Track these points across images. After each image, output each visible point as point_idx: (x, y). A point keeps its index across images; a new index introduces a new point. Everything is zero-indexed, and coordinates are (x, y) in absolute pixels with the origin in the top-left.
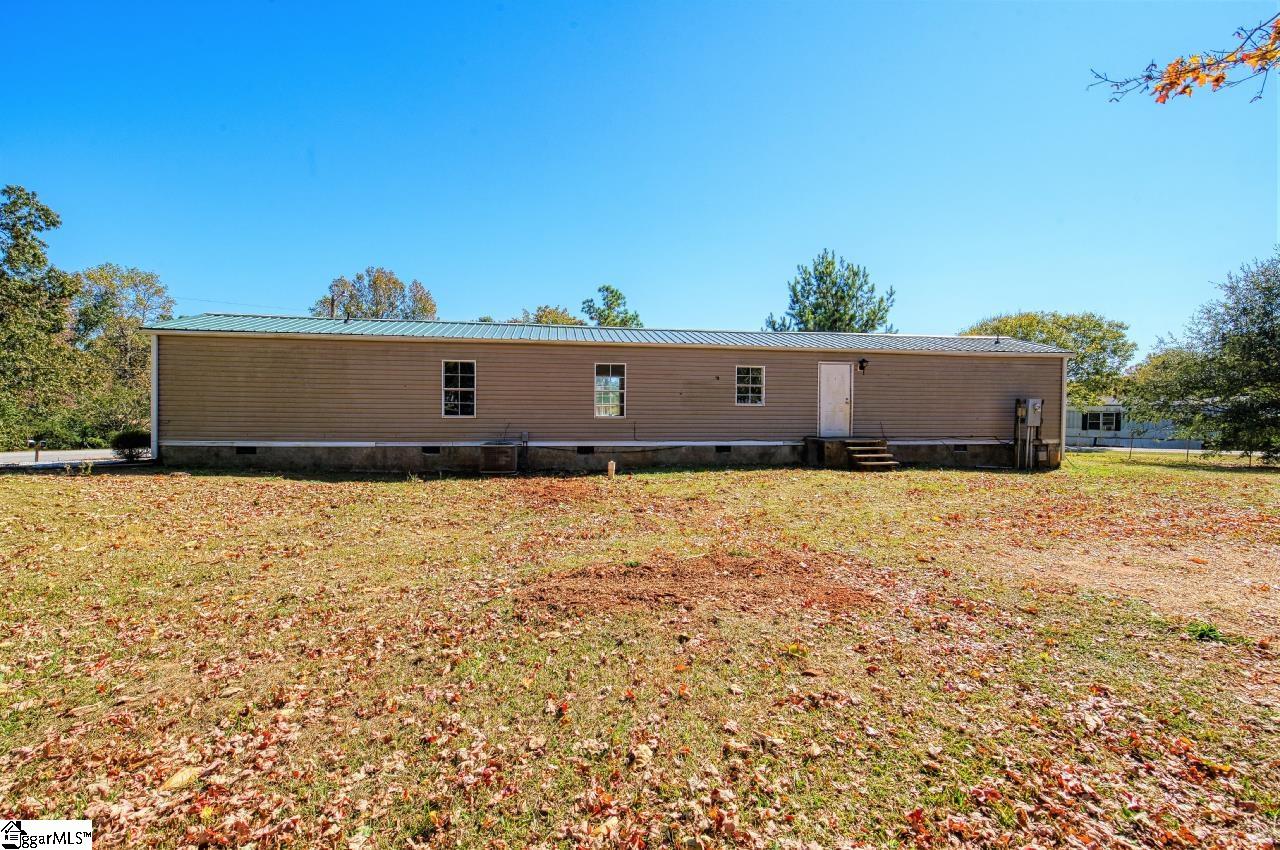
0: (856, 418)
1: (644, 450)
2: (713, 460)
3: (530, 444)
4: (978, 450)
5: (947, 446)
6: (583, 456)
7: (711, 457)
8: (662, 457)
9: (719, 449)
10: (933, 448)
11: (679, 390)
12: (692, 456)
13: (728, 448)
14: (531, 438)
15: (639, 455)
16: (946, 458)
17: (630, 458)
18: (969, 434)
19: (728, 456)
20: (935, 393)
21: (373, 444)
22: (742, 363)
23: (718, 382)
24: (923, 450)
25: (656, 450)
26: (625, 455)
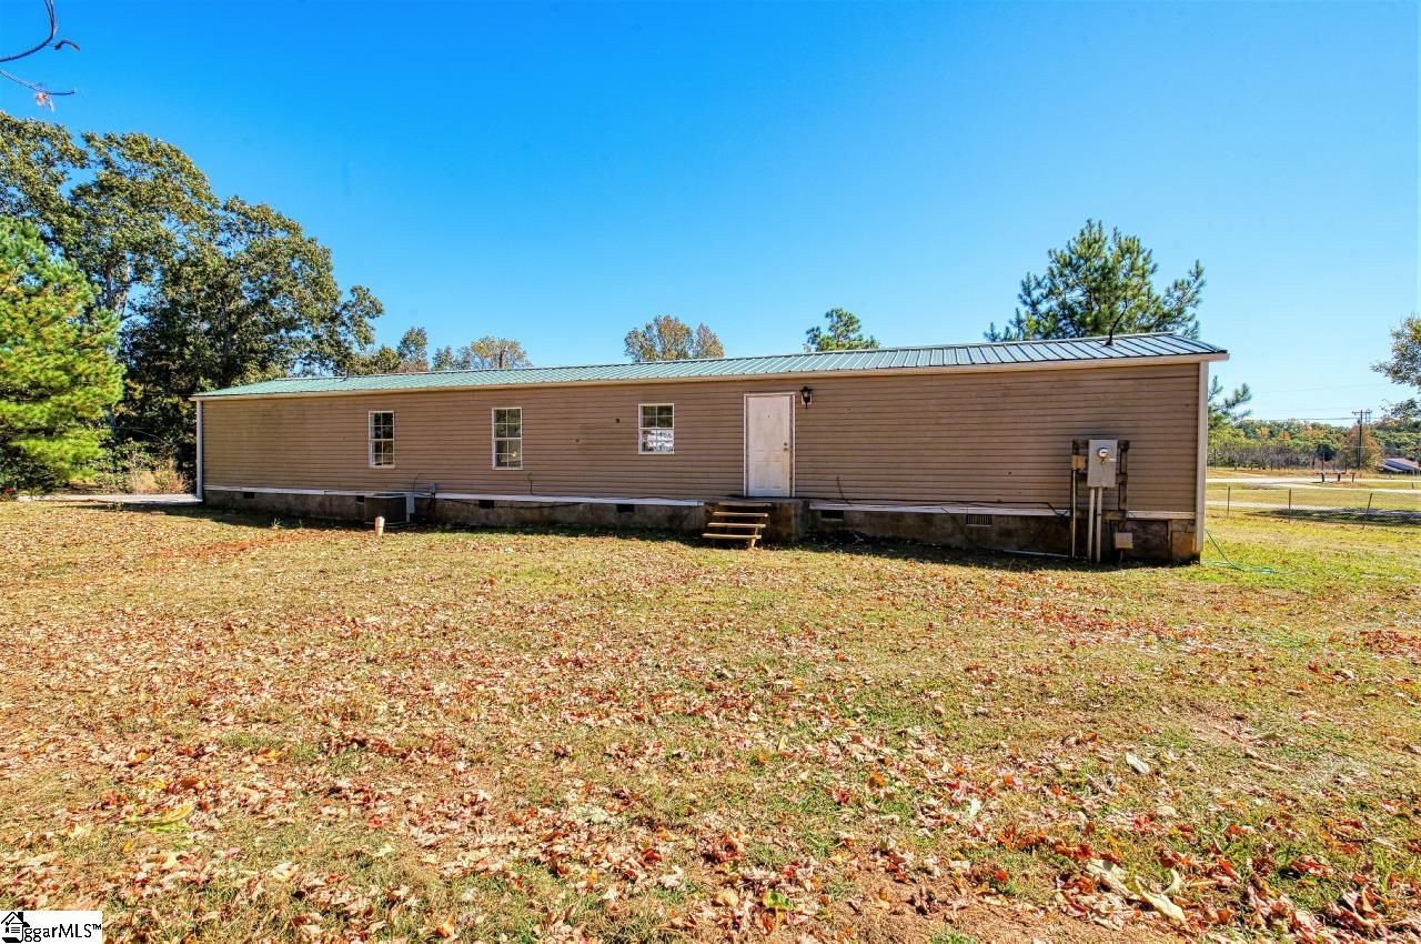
0: (799, 471)
1: (541, 506)
2: (614, 521)
3: (438, 496)
4: (1012, 525)
5: (953, 517)
6: (483, 511)
7: (611, 518)
8: (560, 515)
9: (622, 508)
10: (927, 518)
11: (576, 437)
12: (589, 515)
13: (630, 508)
14: (438, 489)
15: (536, 511)
16: (952, 535)
17: (527, 515)
18: (996, 499)
19: (630, 517)
20: (929, 434)
21: (322, 492)
22: (646, 401)
23: (618, 425)
24: (910, 521)
25: (553, 506)
26: (522, 511)
